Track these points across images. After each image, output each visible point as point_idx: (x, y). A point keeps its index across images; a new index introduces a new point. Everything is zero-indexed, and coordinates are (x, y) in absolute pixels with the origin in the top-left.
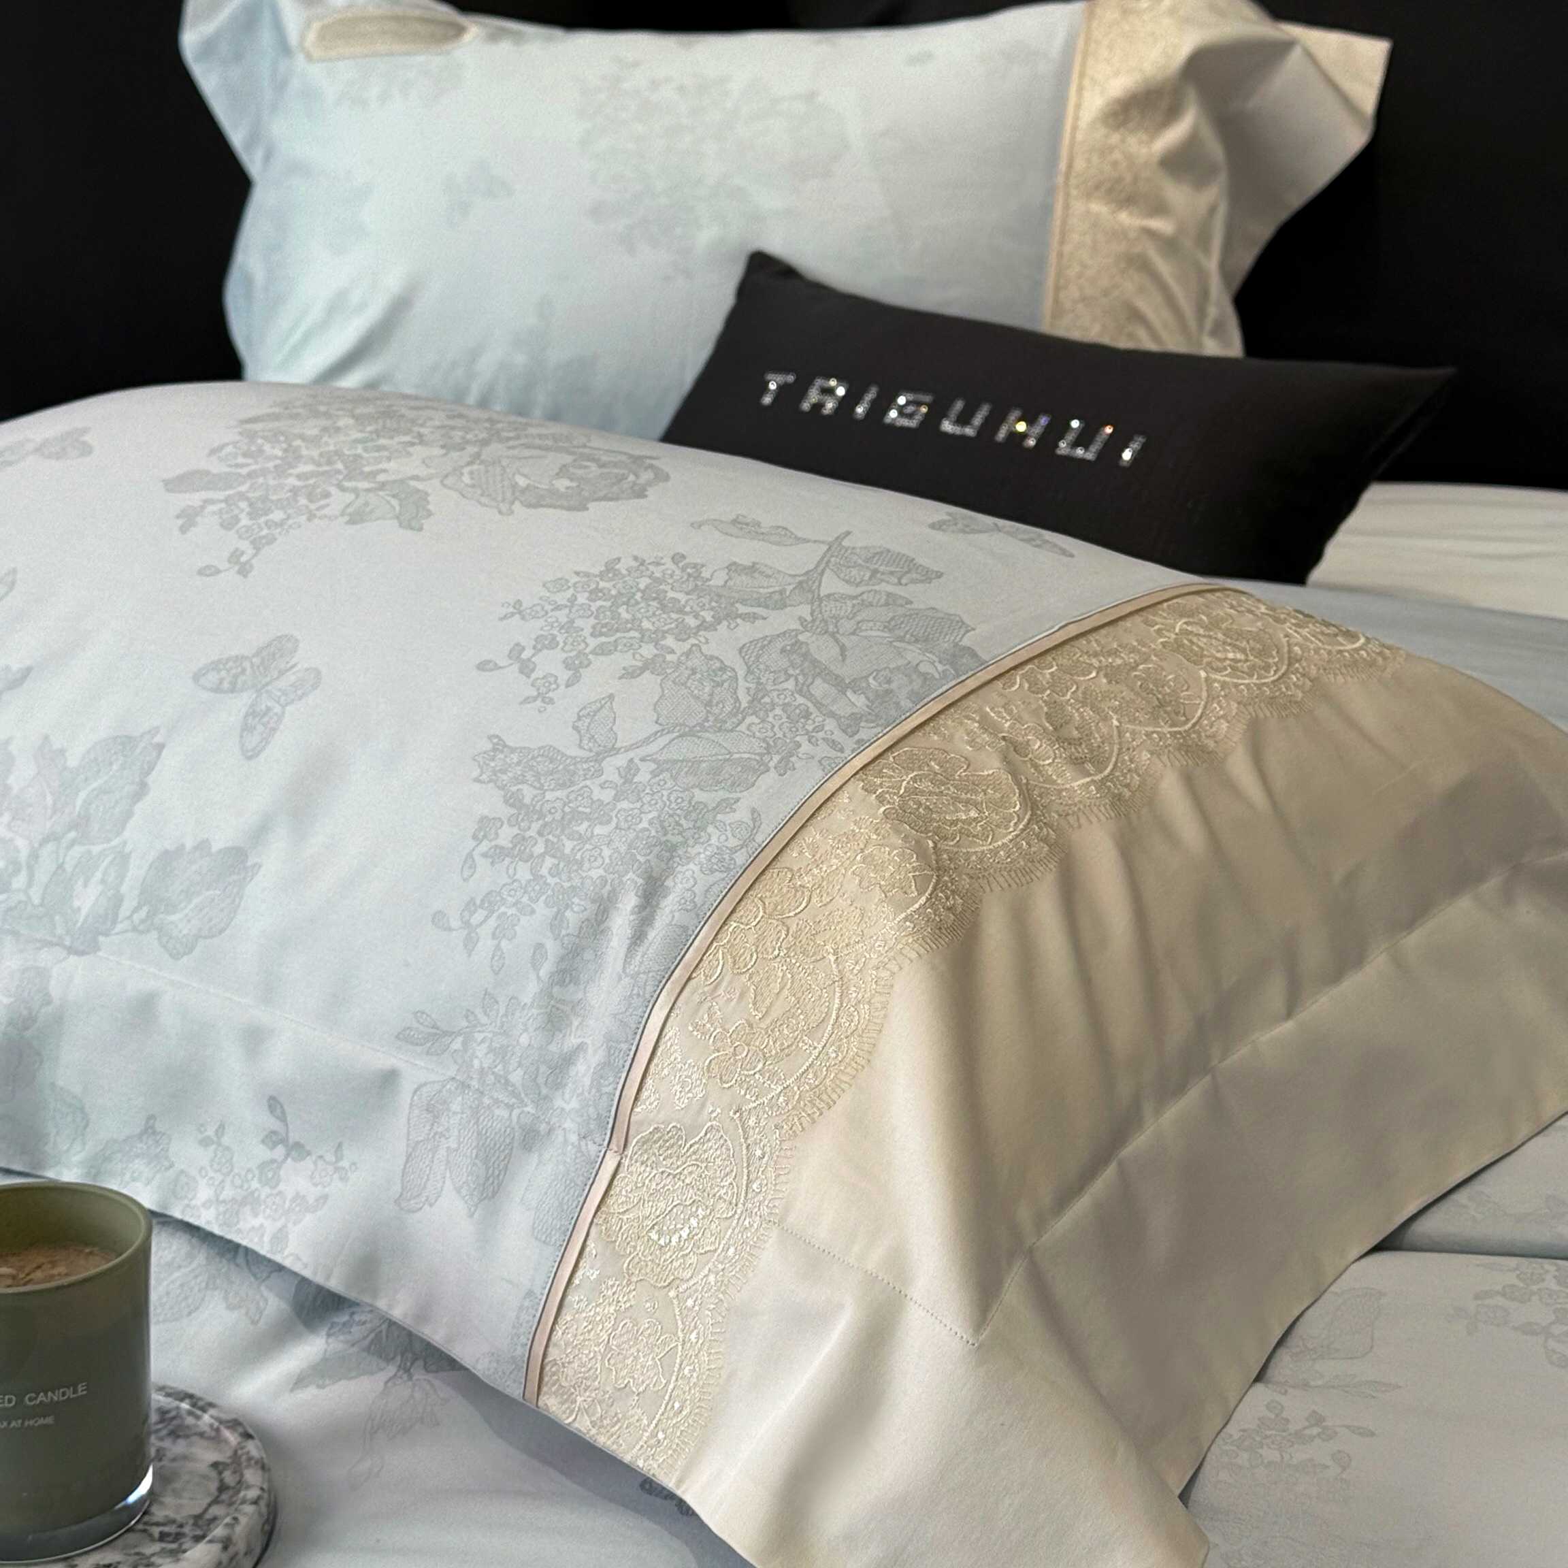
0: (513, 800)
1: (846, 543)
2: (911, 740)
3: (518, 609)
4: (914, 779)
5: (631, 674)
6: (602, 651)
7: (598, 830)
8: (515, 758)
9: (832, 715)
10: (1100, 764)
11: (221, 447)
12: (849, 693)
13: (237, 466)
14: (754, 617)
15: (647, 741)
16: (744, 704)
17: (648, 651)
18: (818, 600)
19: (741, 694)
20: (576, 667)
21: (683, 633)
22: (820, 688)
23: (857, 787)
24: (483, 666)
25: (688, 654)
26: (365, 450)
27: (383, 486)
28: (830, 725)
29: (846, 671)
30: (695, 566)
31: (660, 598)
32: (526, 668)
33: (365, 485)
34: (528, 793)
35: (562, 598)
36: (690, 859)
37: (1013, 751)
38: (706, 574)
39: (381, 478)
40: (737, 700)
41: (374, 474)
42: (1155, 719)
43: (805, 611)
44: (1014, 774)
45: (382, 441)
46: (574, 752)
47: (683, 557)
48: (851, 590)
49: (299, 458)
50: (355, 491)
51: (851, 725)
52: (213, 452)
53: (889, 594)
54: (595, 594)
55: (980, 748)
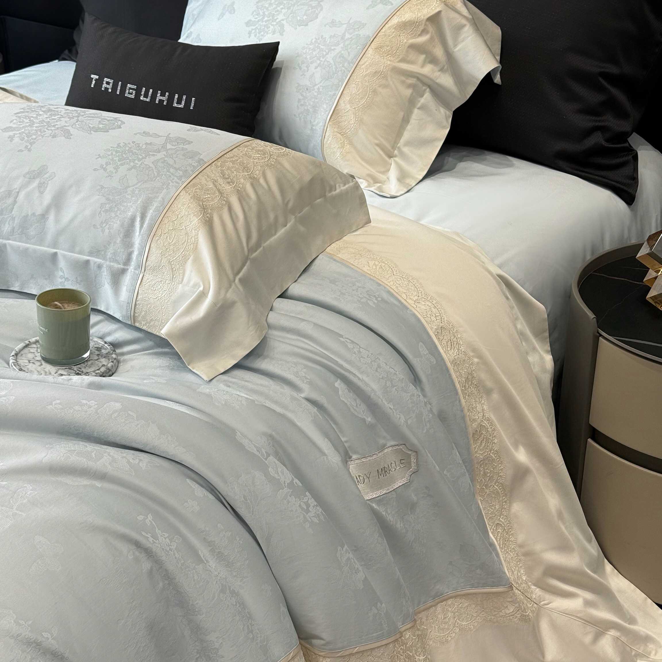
0: (108, 199)
1: (170, 136)
2: (194, 180)
3: (99, 156)
4: (195, 189)
5: (129, 169)
6: (122, 165)
7: (129, 204)
8: (106, 190)
9: (176, 176)
10: (233, 183)
11: (13, 120)
12: (178, 171)
13: (19, 125)
14: (154, 155)
15: (136, 184)
16: (156, 175)
17: (132, 164)
18: (167, 150)
19: (155, 173)
20: (116, 169)
21: (139, 160)
22: (172, 170)
23: (184, 192)
24: (95, 170)
25: (141, 164)
26: (50, 119)
27: (58, 128)
28: (175, 178)
29: (177, 166)
30: (138, 144)
31: (132, 152)
32: (105, 170)
33: (53, 128)
34: (111, 197)
35: (110, 153)
36: (150, 209)
37: (214, 182)
38: (141, 145)
39: (57, 126)
40: (154, 174)
41: (54, 126)
42: (243, 172)
43: (165, 153)
44: (216, 187)
45: (53, 117)
46: (120, 187)
47: (135, 142)
48: (174, 147)
49: (34, 122)
50: (51, 130)
51: (180, 178)
52: (11, 122)
53: (182, 148)
54: (117, 152)
55: (208, 182)
